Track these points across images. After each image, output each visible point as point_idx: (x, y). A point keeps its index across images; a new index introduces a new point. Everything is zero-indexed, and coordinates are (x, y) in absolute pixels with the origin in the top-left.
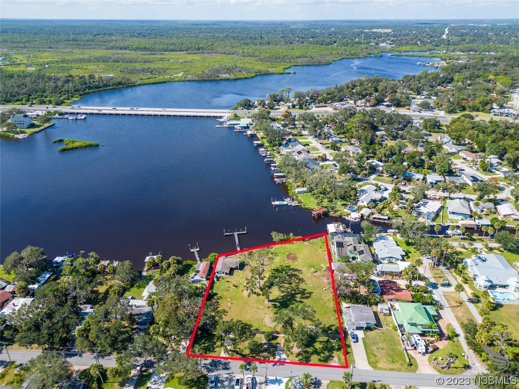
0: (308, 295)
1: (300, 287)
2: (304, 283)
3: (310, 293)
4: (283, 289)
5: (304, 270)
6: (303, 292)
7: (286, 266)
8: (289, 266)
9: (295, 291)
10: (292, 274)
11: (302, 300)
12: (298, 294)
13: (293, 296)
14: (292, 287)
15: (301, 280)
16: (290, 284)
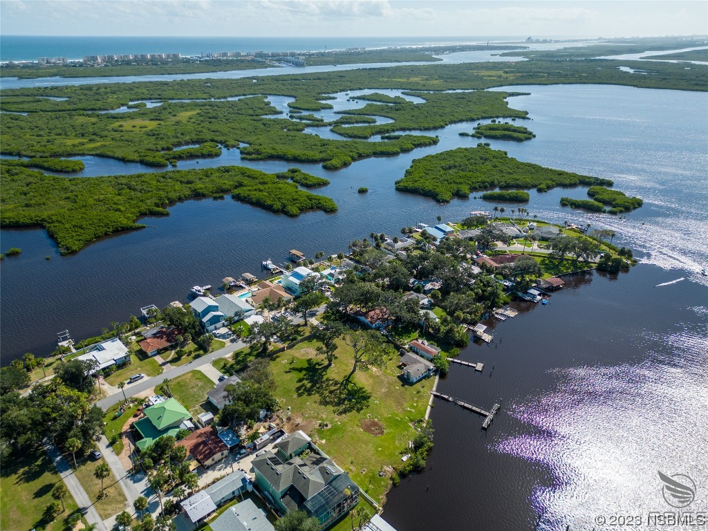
0: (300, 392)
1: (318, 395)
2: (318, 401)
3: (300, 395)
4: (331, 382)
5: (337, 418)
6: (309, 392)
7: (362, 409)
8: (359, 410)
9: (318, 388)
10: (343, 403)
11: (301, 384)
12: (312, 387)
13: (314, 382)
14: (326, 390)
15: (325, 403)
16: (331, 392)
